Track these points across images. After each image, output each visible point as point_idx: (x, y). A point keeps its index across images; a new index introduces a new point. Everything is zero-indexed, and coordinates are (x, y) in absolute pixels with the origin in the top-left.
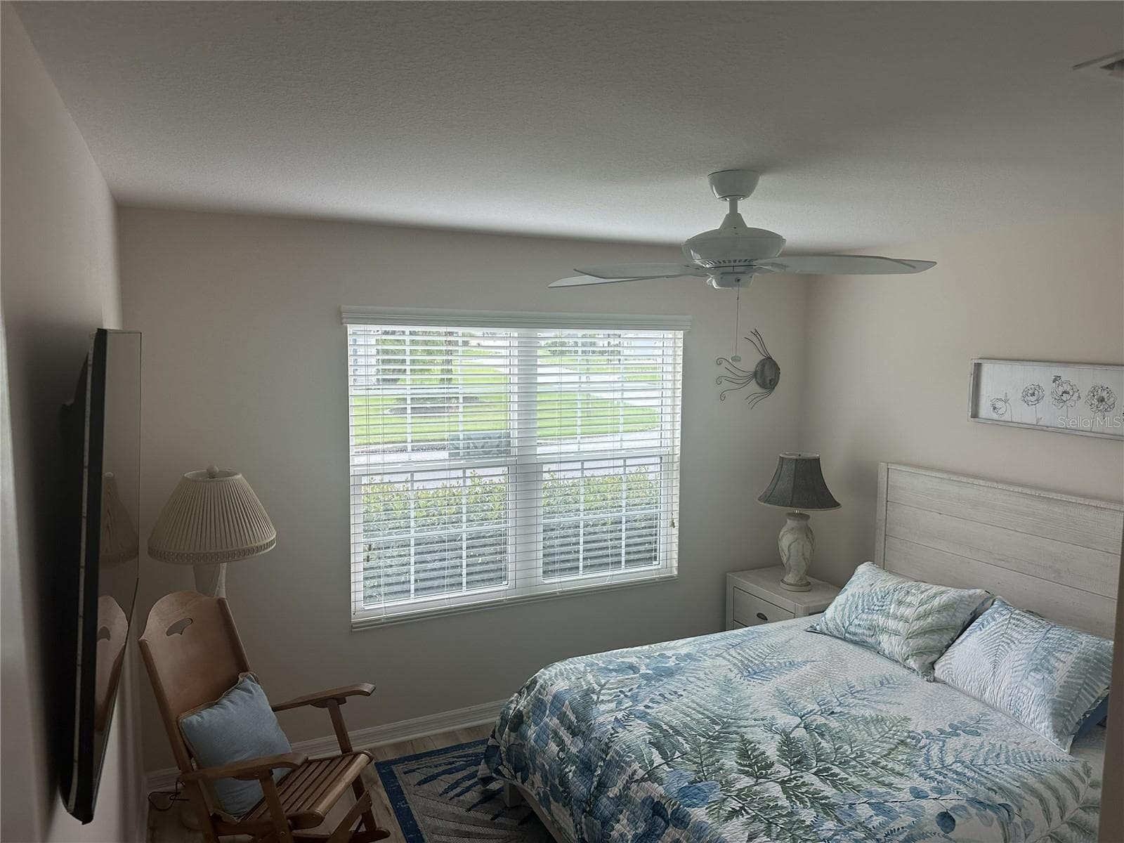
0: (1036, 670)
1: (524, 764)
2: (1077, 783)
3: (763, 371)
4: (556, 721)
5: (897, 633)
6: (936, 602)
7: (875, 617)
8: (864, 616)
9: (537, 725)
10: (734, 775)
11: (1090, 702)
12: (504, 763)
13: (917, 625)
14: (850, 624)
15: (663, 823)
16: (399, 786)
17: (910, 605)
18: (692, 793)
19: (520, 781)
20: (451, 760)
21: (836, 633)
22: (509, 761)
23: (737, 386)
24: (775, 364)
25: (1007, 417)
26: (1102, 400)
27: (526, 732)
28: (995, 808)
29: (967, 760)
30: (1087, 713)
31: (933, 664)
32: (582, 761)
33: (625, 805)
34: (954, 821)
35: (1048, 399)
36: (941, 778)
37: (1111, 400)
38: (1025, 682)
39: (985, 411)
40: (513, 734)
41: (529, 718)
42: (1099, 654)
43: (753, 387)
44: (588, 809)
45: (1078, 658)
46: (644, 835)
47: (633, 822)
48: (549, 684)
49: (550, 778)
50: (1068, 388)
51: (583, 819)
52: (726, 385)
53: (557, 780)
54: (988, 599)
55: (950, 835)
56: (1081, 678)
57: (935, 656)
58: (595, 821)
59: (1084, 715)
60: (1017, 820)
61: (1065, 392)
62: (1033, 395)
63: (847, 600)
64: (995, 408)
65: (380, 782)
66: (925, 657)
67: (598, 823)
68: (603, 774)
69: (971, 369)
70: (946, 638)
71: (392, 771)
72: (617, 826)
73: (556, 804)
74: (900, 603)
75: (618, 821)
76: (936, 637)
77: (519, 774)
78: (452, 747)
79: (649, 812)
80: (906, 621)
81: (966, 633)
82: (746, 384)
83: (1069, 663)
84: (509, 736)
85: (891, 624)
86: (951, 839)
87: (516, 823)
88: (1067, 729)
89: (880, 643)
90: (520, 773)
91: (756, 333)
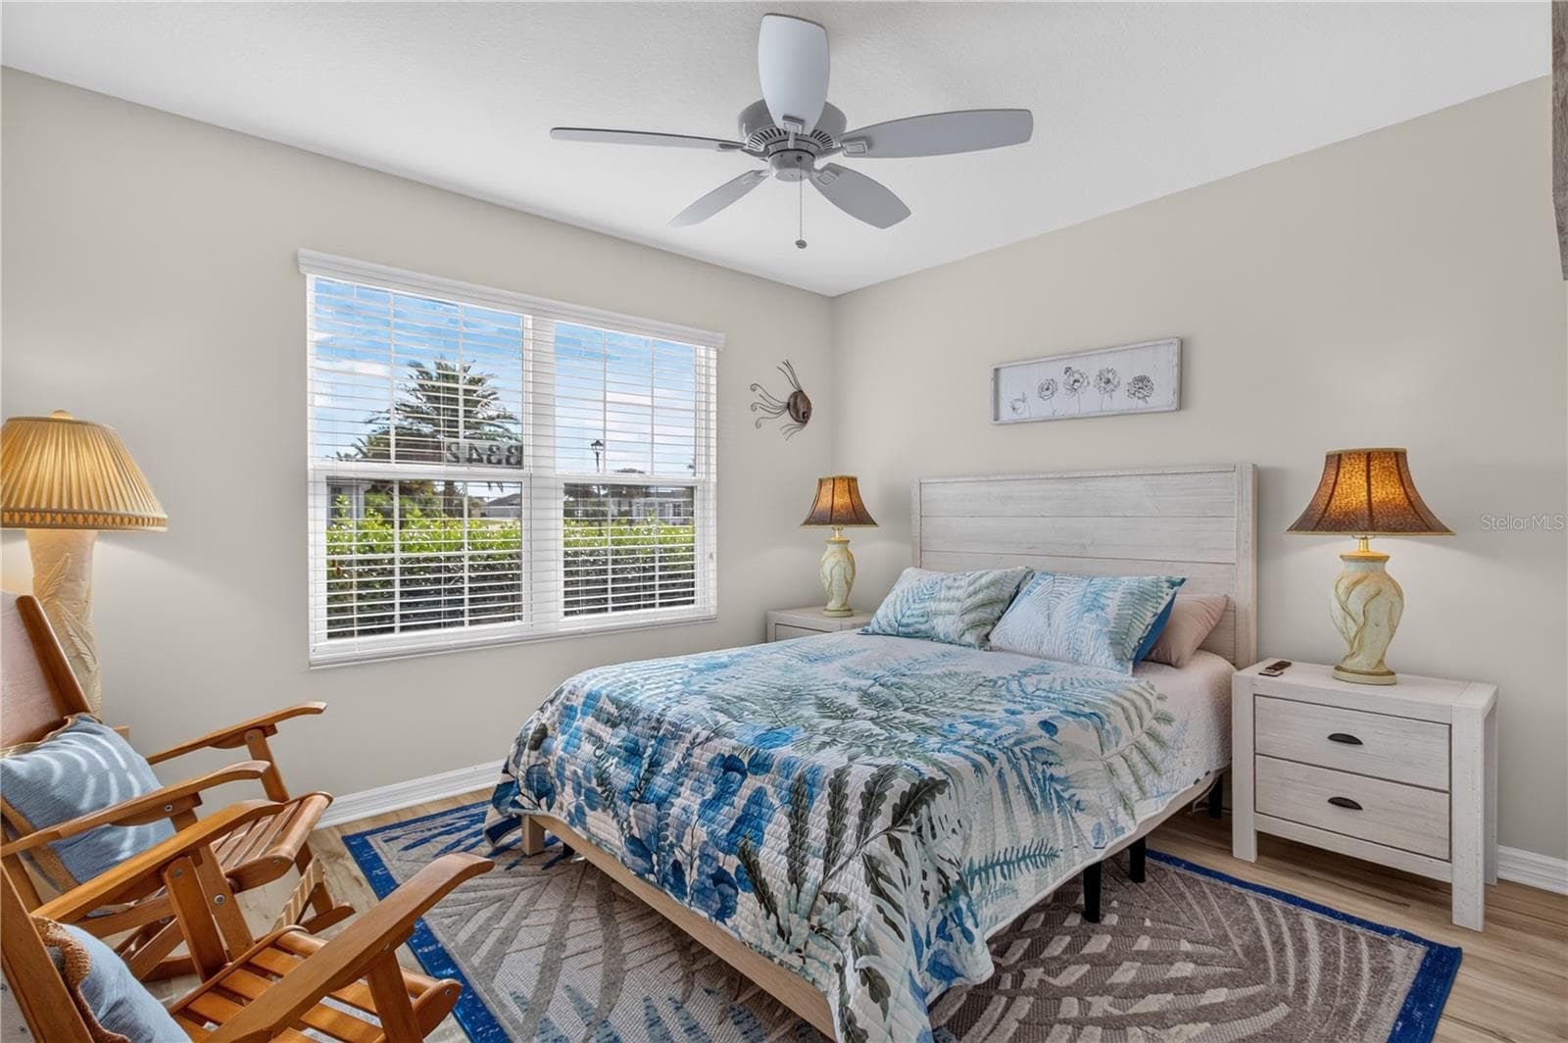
0: (1089, 610)
1: (549, 785)
2: (1147, 695)
3: (795, 403)
4: (590, 719)
5: (950, 613)
6: (983, 581)
7: (927, 604)
8: (917, 606)
9: (564, 733)
10: (816, 720)
11: (1141, 629)
12: (522, 791)
13: (969, 602)
14: (903, 616)
15: (739, 776)
16: (376, 855)
17: (959, 587)
18: (771, 737)
19: (545, 808)
20: (450, 822)
21: (889, 630)
22: (529, 787)
23: (772, 416)
24: (806, 398)
25: (1026, 415)
26: (1108, 381)
27: (550, 746)
28: (1088, 716)
29: (1047, 687)
30: (1140, 639)
31: (987, 636)
32: (626, 749)
33: (686, 776)
34: (1055, 726)
35: (1062, 390)
36: (1029, 701)
37: (1117, 380)
38: (1080, 624)
39: (1006, 414)
40: (534, 753)
41: (554, 730)
42: (1142, 587)
43: (787, 418)
44: (638, 795)
45: (1123, 593)
46: (714, 798)
47: (698, 790)
48: (580, 686)
49: (584, 782)
50: (1077, 376)
51: (632, 812)
52: (760, 413)
53: (594, 781)
54: (1029, 572)
55: (1055, 737)
56: (1130, 609)
57: (989, 628)
58: (648, 806)
59: (1138, 642)
60: (1107, 726)
61: (1075, 381)
62: (1047, 389)
63: (897, 597)
64: (1014, 409)
65: (348, 854)
66: (980, 629)
67: (652, 807)
68: (654, 753)
69: (990, 374)
70: (997, 610)
71: (367, 842)
72: (678, 802)
73: (593, 813)
74: (949, 588)
75: (679, 795)
76: (989, 610)
77: (543, 801)
78: (453, 810)
79: (718, 771)
80: (959, 601)
81: (1014, 603)
82: (779, 414)
83: (1118, 598)
84: (529, 756)
85: (944, 606)
86: (1056, 742)
87: (539, 868)
88: (1126, 656)
89: (934, 628)
90: (545, 799)
91: (787, 364)
